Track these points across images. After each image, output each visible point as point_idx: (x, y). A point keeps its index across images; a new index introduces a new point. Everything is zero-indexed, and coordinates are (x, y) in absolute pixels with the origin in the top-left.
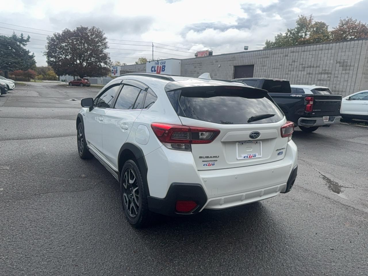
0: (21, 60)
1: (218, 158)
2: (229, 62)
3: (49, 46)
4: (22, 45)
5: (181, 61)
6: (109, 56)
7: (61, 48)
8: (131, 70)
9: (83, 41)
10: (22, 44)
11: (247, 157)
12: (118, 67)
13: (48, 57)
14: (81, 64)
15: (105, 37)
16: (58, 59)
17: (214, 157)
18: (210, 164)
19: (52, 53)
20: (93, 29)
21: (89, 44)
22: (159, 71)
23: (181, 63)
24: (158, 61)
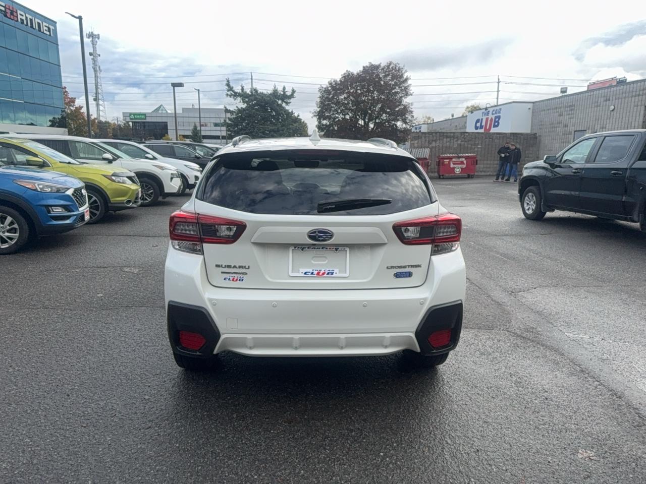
0: (282, 126)
1: (248, 270)
2: (633, 98)
3: (321, 102)
4: (284, 105)
5: (532, 104)
6: (411, 109)
7: (338, 103)
8: (444, 129)
9: (371, 87)
10: (285, 102)
11: (312, 273)
12: (422, 125)
13: (319, 119)
14: (366, 124)
15: (407, 76)
16: (333, 121)
17: (240, 267)
18: (236, 278)
19: (324, 112)
20: (388, 67)
21: (381, 92)
22: (488, 128)
23: (531, 109)
24: (486, 109)
